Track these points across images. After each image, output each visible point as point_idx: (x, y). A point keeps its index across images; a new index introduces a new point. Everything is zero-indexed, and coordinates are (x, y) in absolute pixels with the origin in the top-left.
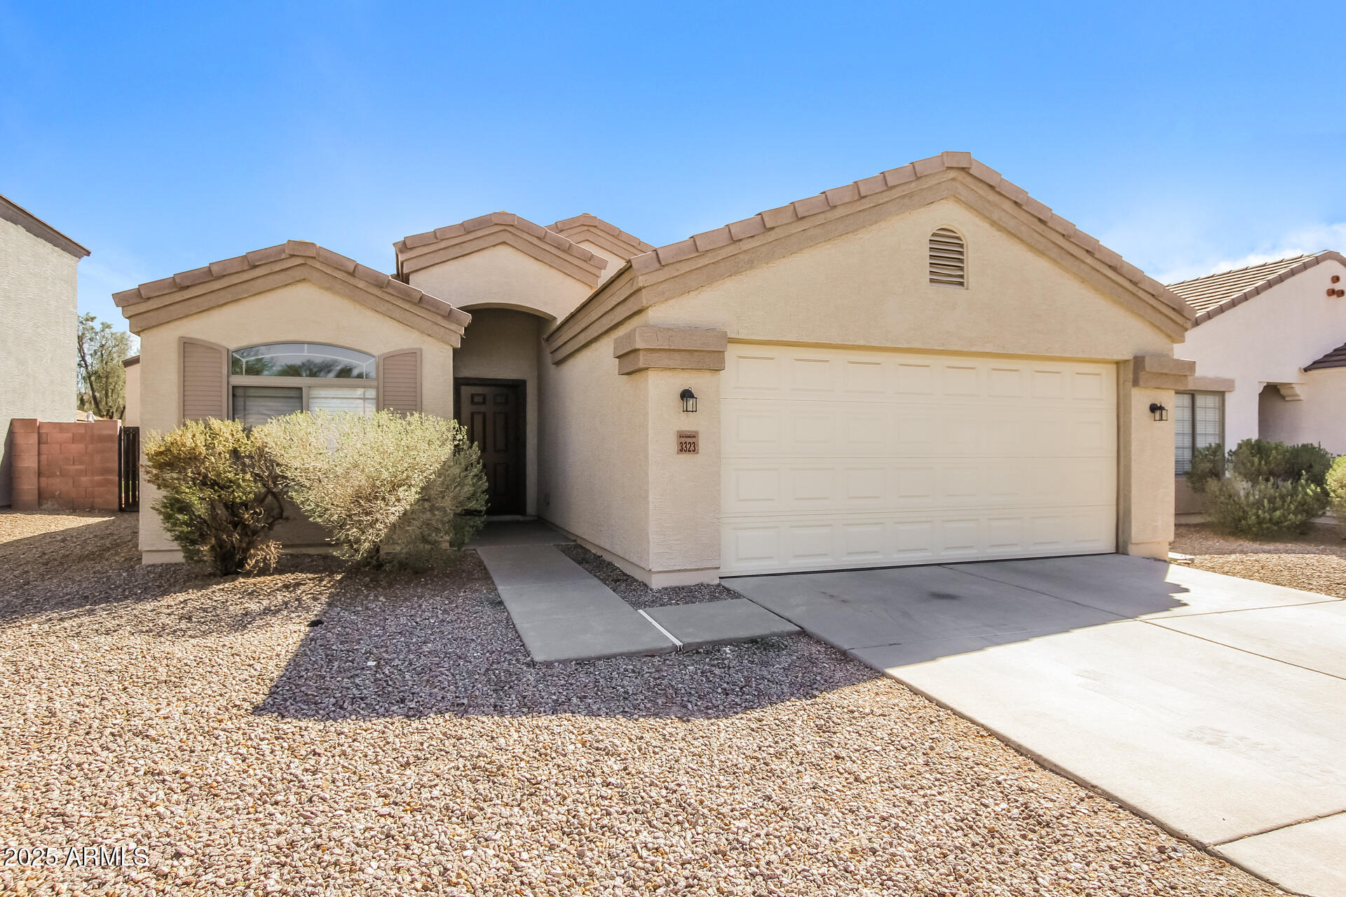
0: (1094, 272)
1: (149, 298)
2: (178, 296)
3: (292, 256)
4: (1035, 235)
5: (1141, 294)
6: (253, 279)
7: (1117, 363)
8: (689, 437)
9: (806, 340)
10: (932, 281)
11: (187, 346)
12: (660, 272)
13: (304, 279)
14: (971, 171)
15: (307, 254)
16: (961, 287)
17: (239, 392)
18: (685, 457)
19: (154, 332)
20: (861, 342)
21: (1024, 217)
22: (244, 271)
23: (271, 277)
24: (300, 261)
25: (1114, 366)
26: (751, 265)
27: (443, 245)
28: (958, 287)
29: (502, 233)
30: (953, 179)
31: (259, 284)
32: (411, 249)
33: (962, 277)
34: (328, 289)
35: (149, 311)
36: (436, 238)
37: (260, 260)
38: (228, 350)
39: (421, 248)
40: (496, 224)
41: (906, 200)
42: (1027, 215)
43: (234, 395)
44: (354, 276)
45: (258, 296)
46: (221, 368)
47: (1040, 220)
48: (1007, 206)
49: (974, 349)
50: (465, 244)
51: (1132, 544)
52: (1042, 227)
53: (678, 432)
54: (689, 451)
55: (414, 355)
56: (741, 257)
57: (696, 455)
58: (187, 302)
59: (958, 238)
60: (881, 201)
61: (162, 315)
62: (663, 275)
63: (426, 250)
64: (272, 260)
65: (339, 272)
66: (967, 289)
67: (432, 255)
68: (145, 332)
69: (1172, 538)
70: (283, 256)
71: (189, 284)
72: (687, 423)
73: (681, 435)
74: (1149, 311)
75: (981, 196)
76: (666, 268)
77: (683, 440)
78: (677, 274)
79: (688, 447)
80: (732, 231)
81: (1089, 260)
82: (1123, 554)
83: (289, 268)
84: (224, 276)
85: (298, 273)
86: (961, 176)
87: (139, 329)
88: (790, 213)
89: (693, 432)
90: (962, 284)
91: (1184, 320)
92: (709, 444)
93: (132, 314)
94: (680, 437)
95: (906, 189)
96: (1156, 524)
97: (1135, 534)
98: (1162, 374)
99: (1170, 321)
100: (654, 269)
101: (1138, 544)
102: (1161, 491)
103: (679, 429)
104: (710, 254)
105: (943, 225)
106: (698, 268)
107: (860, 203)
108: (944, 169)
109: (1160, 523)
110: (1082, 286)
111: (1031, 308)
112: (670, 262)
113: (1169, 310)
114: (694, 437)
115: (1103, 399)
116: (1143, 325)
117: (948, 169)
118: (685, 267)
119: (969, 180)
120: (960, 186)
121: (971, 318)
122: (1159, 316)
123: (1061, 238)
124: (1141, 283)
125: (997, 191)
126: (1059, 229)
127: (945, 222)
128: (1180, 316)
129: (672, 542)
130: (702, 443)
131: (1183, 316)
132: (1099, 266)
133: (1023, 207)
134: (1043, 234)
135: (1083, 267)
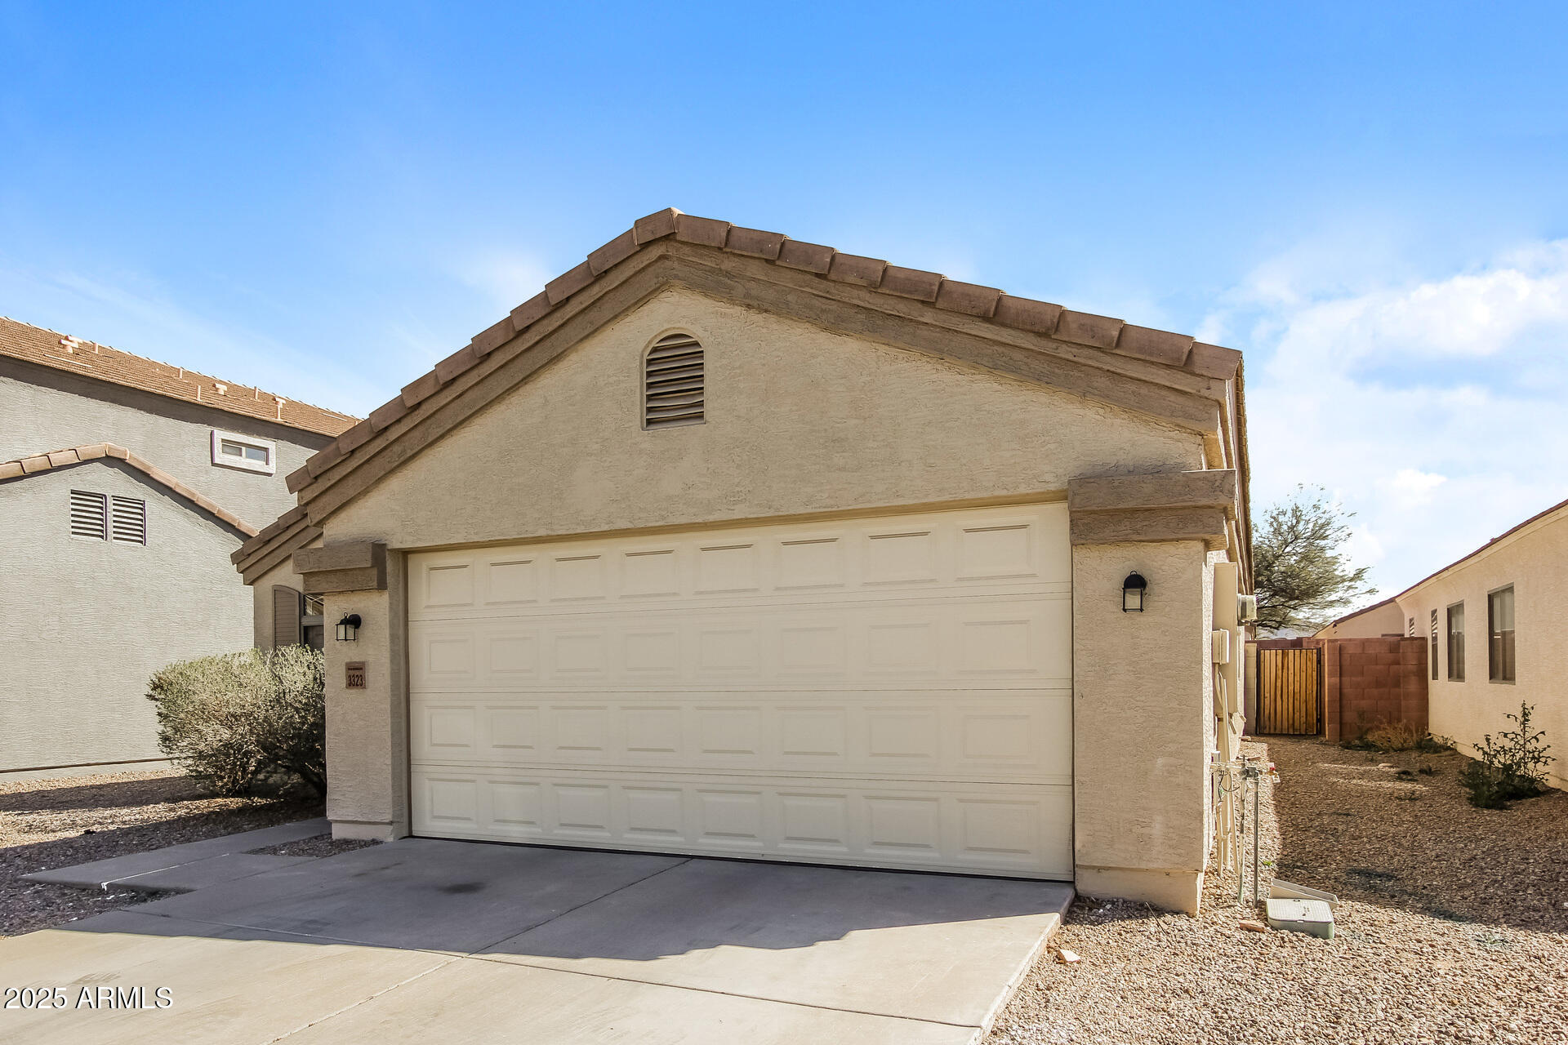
0: (949, 336)
1: (249, 555)
4: (816, 302)
6: (307, 527)
8: (357, 669)
10: (650, 422)
11: (277, 590)
12: (315, 485)
14: (680, 238)
16: (700, 421)
18: (354, 691)
19: (258, 582)
21: (786, 279)
22: (300, 520)
26: (405, 459)
28: (695, 422)
30: (662, 257)
33: (701, 404)
35: (252, 566)
38: (299, 593)
41: (593, 314)
42: (790, 273)
47: (817, 275)
48: (754, 269)
52: (824, 284)
53: (347, 664)
54: (357, 685)
57: (366, 690)
58: (271, 554)
59: (696, 344)
60: (552, 328)
61: (261, 568)
62: (317, 489)
66: (707, 423)
68: (254, 583)
71: (268, 539)
72: (352, 653)
73: (350, 667)
75: (713, 271)
76: (319, 480)
77: (352, 673)
78: (331, 484)
79: (356, 679)
80: (373, 422)
81: (930, 317)
84: (286, 528)
86: (669, 249)
87: (249, 582)
88: (432, 382)
89: (359, 663)
90: (700, 416)
91: (1203, 384)
92: (380, 676)
93: (242, 569)
94: (349, 669)
95: (585, 299)
96: (1146, 831)
97: (1084, 846)
98: (1135, 511)
99: (1164, 393)
100: (306, 484)
101: (1099, 869)
102: (1160, 761)
103: (348, 661)
104: (358, 455)
105: (666, 330)
106: (351, 472)
107: (520, 340)
108: (639, 248)
109: (1157, 829)
110: (939, 367)
111: (826, 430)
112: (318, 473)
113: (1154, 370)
114: (361, 669)
115: (1034, 575)
116: (1101, 411)
117: (645, 246)
118: (336, 476)
119: (686, 249)
120: (676, 265)
121: (708, 469)
122: (1132, 387)
123: (864, 294)
124: (1057, 330)
125: (727, 253)
126: (851, 279)
127: (666, 326)
128: (1189, 376)
129: (345, 788)
130: (370, 676)
131: (1193, 374)
132: (954, 322)
133: (778, 263)
134: (828, 296)
135: (924, 332)
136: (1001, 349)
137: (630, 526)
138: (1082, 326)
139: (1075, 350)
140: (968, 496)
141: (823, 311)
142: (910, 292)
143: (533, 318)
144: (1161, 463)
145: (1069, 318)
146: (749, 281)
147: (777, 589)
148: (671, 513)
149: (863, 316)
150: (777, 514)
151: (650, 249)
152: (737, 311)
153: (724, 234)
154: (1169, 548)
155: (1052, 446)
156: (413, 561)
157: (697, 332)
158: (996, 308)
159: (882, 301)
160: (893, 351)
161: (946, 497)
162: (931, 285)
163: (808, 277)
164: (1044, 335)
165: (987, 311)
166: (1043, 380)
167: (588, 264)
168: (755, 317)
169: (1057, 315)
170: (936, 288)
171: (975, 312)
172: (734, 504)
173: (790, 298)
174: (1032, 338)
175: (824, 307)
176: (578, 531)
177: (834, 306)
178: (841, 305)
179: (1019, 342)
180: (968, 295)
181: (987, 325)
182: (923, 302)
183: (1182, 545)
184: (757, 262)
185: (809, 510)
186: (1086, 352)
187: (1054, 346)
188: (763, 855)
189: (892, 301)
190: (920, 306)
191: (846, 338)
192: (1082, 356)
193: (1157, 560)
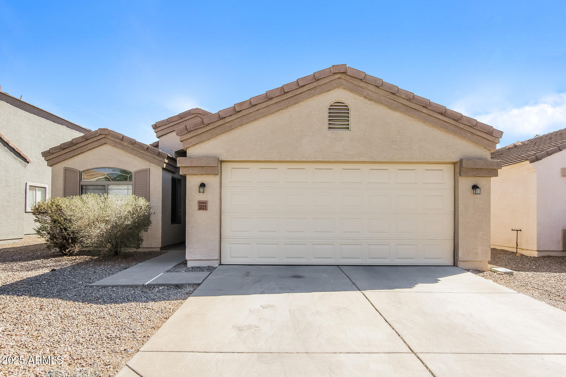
0: (429, 117)
1: (53, 153)
2: (62, 152)
3: (101, 134)
4: (390, 101)
5: (461, 126)
6: (87, 144)
7: (454, 163)
8: (204, 203)
9: (260, 159)
10: (329, 128)
11: (66, 170)
12: (189, 134)
13: (106, 143)
14: (347, 73)
15: (105, 133)
16: (348, 130)
17: (84, 187)
18: (201, 212)
19: (56, 165)
20: (289, 159)
21: (381, 92)
22: (84, 141)
23: (94, 143)
24: (103, 136)
25: (453, 165)
26: (231, 129)
27: (171, 124)
28: (346, 130)
29: (196, 117)
30: (339, 78)
31: (90, 146)
32: (158, 127)
33: (348, 125)
34: (114, 146)
35: (53, 158)
36: (168, 122)
37: (89, 137)
38: (80, 171)
39: (163, 126)
40: (193, 114)
41: (312, 91)
42: (383, 91)
43: (82, 189)
44: (122, 141)
45: (90, 151)
46: (77, 178)
47: (392, 93)
48: (371, 88)
49: (353, 160)
50: (181, 123)
51: (459, 261)
52: (394, 96)
53: (198, 201)
54: (203, 209)
55: (147, 171)
56: (227, 124)
57: (207, 211)
58: (66, 154)
59: (347, 106)
60: (297, 93)
61: (58, 159)
62: (189, 135)
63: (165, 127)
64: (93, 137)
65: (117, 139)
66: (350, 131)
67: (167, 129)
68: (53, 166)
69: (489, 259)
70: (97, 135)
71: (65, 148)
72: (202, 197)
73: (200, 202)
74: (469, 135)
75: (356, 85)
76: (191, 132)
77: (201, 204)
78: (196, 134)
79: (203, 207)
80: (220, 114)
81: (425, 110)
82: (456, 266)
83: (100, 139)
84: (77, 144)
85: (103, 141)
86: (343, 76)
87: (50, 165)
88: (248, 103)
89: (205, 201)
90: (348, 128)
91: (494, 138)
92: (213, 206)
93: (48, 159)
94: (199, 203)
95: (311, 86)
96: (477, 251)
97: (461, 256)
98: (477, 169)
99: (484, 139)
100: (185, 133)
101: (464, 261)
102: (480, 233)
103: (199, 200)
104: (211, 125)
105: (336, 100)
106: (206, 131)
107: (285, 95)
108: (333, 74)
109: (480, 250)
110: (424, 124)
111: (390, 138)
112: (192, 130)
113: (483, 133)
114: (206, 203)
115: (444, 183)
116: (467, 142)
117: (334, 74)
118: (200, 131)
119: (348, 77)
120: (343, 81)
121: (352, 145)
122: (476, 137)
123: (406, 101)
124: (460, 120)
125: (364, 81)
126: (403, 96)
127: (337, 99)
128: (491, 136)
129: (196, 248)
130: (209, 206)
131: (493, 136)
132: (431, 113)
133: (380, 87)
134: (395, 100)
135: (422, 114)
136: (443, 122)
137: (323, 160)
138: (467, 120)
139: (464, 126)
140: (432, 161)
141: (392, 103)
142: (421, 103)
143: (292, 89)
144: (481, 157)
145: (464, 117)
146: (369, 91)
147: (368, 183)
148: (338, 157)
149: (404, 107)
150: (374, 161)
151: (336, 75)
152: (362, 99)
153: (364, 76)
154: (482, 178)
155: (455, 150)
156: (224, 165)
157: (347, 102)
158: (445, 112)
159: (411, 104)
160: (410, 118)
161: (425, 160)
162: (427, 102)
163: (388, 93)
164: (457, 121)
165: (442, 112)
166: (454, 133)
167: (314, 75)
168: (367, 101)
169: (461, 116)
170: (428, 103)
171: (439, 111)
172: (361, 157)
173: (382, 98)
174: (452, 120)
175: (392, 102)
176: (303, 160)
177: (395, 103)
178: (398, 103)
179: (449, 121)
180: (437, 107)
181: (441, 116)
182: (423, 106)
183: (486, 178)
184: (372, 86)
185: (385, 160)
186: (466, 126)
187: (458, 123)
188: (362, 263)
189: (415, 105)
190: (422, 107)
191: (396, 112)
192: (466, 128)
193: (481, 182)
